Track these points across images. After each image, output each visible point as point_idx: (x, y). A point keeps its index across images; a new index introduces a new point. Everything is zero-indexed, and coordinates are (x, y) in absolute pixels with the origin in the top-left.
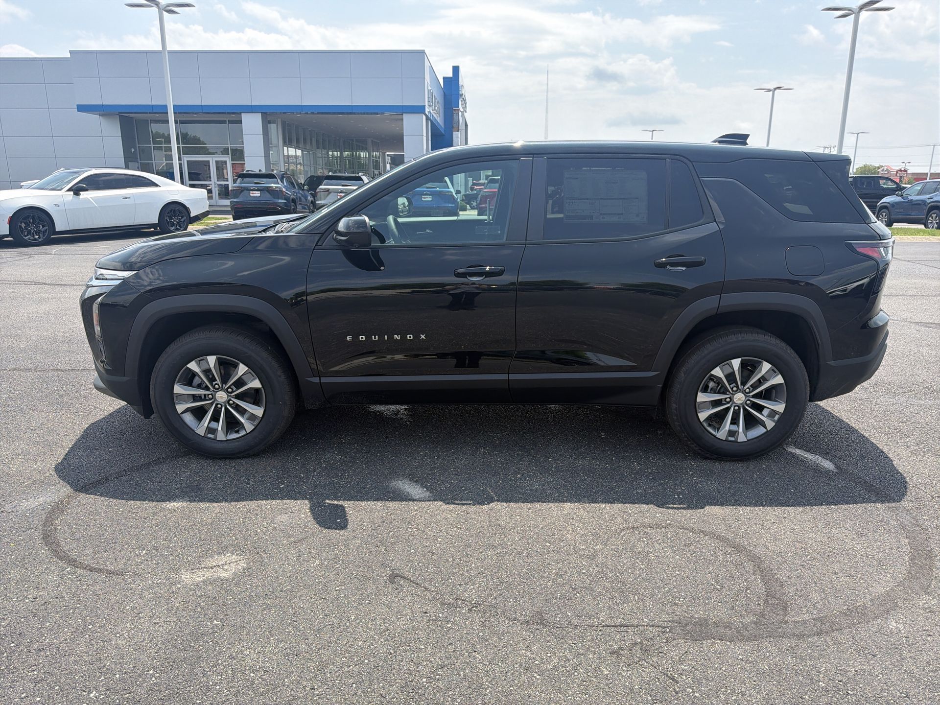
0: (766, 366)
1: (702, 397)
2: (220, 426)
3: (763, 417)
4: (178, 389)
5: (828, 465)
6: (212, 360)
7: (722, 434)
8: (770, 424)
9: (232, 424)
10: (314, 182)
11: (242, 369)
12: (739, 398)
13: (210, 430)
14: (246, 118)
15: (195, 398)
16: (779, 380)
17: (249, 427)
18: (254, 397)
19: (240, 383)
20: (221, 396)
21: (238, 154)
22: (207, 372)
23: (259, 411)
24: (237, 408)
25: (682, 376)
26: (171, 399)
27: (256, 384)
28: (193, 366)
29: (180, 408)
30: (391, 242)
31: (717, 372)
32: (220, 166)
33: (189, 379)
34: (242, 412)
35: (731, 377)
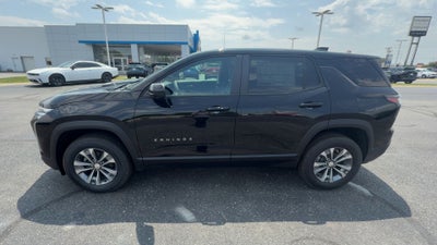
0: (345, 151)
1: (316, 164)
2: (97, 179)
3: (341, 172)
4: (76, 163)
5: (366, 191)
6: (91, 150)
7: (323, 179)
8: (344, 175)
9: (103, 178)
10: (153, 65)
11: (106, 154)
12: (331, 164)
13: (92, 181)
14: (132, 46)
15: (85, 167)
16: (350, 157)
17: (110, 179)
18: (112, 166)
19: (105, 160)
20: (97, 166)
21: (130, 57)
22: (90, 156)
23: (114, 172)
24: (105, 171)
25: (308, 155)
26: (73, 168)
27: (112, 161)
28: (82, 153)
29: (78, 172)
30: (176, 94)
31: (324, 154)
32: (125, 61)
33: (82, 159)
34: (107, 172)
35: (329, 156)
